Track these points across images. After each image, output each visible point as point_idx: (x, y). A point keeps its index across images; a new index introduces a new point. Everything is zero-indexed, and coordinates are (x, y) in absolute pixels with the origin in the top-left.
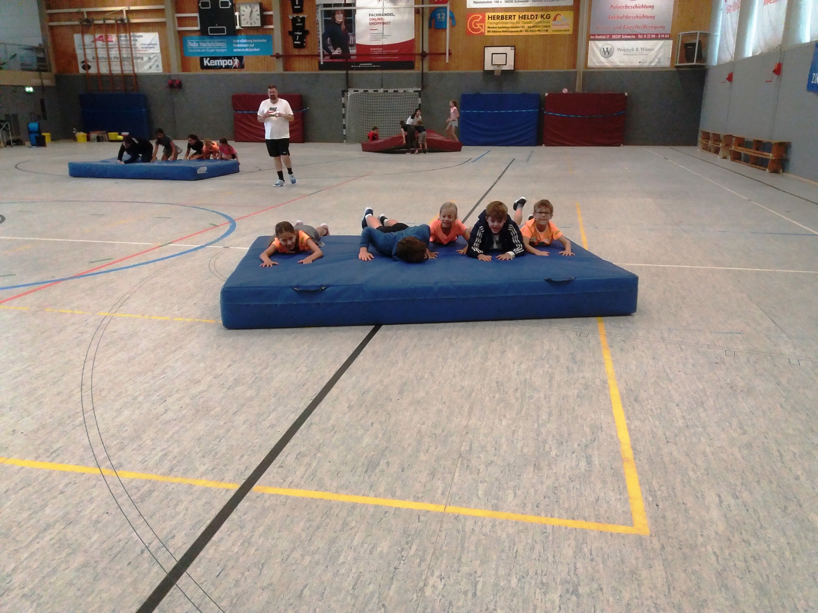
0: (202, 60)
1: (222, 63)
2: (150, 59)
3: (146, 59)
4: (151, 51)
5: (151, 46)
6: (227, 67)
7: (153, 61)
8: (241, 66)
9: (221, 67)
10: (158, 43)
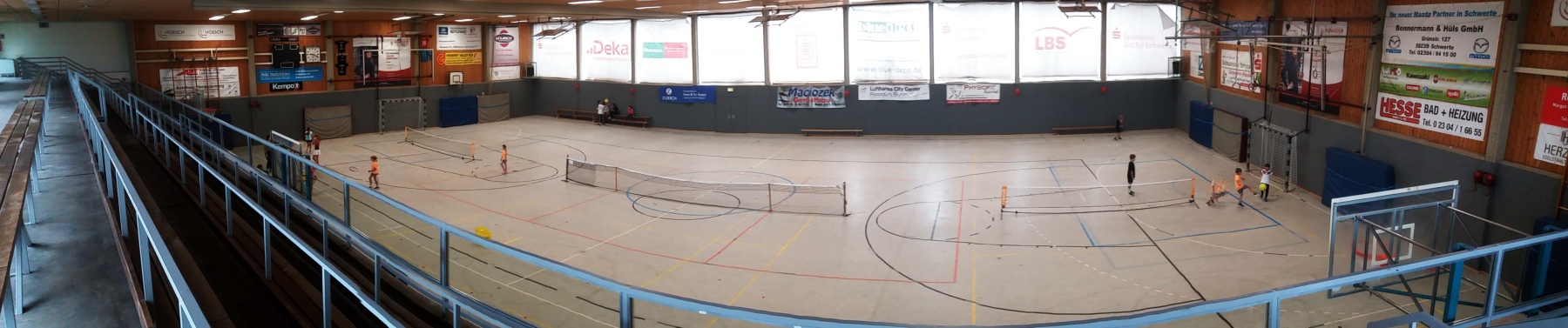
0: (271, 86)
1: (287, 87)
2: (230, 86)
3: (226, 86)
4: (230, 80)
5: (231, 76)
6: (291, 89)
7: (232, 88)
8: (301, 88)
9: (285, 90)
10: (237, 74)
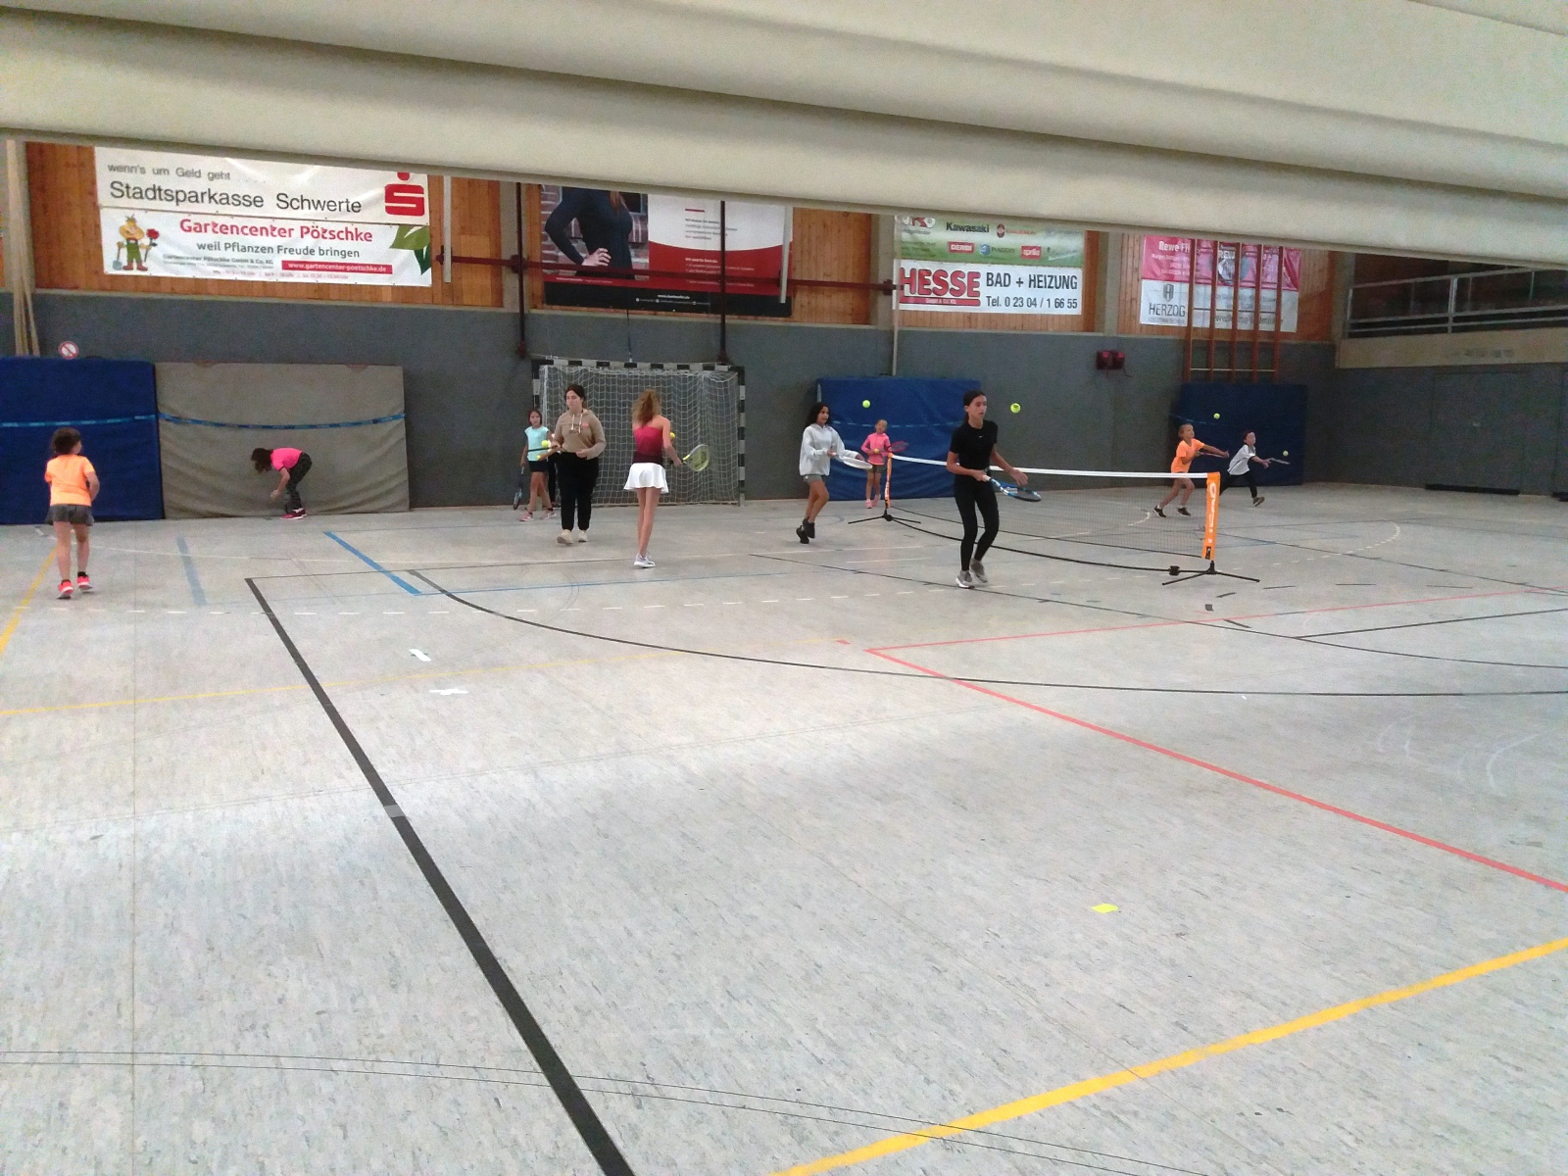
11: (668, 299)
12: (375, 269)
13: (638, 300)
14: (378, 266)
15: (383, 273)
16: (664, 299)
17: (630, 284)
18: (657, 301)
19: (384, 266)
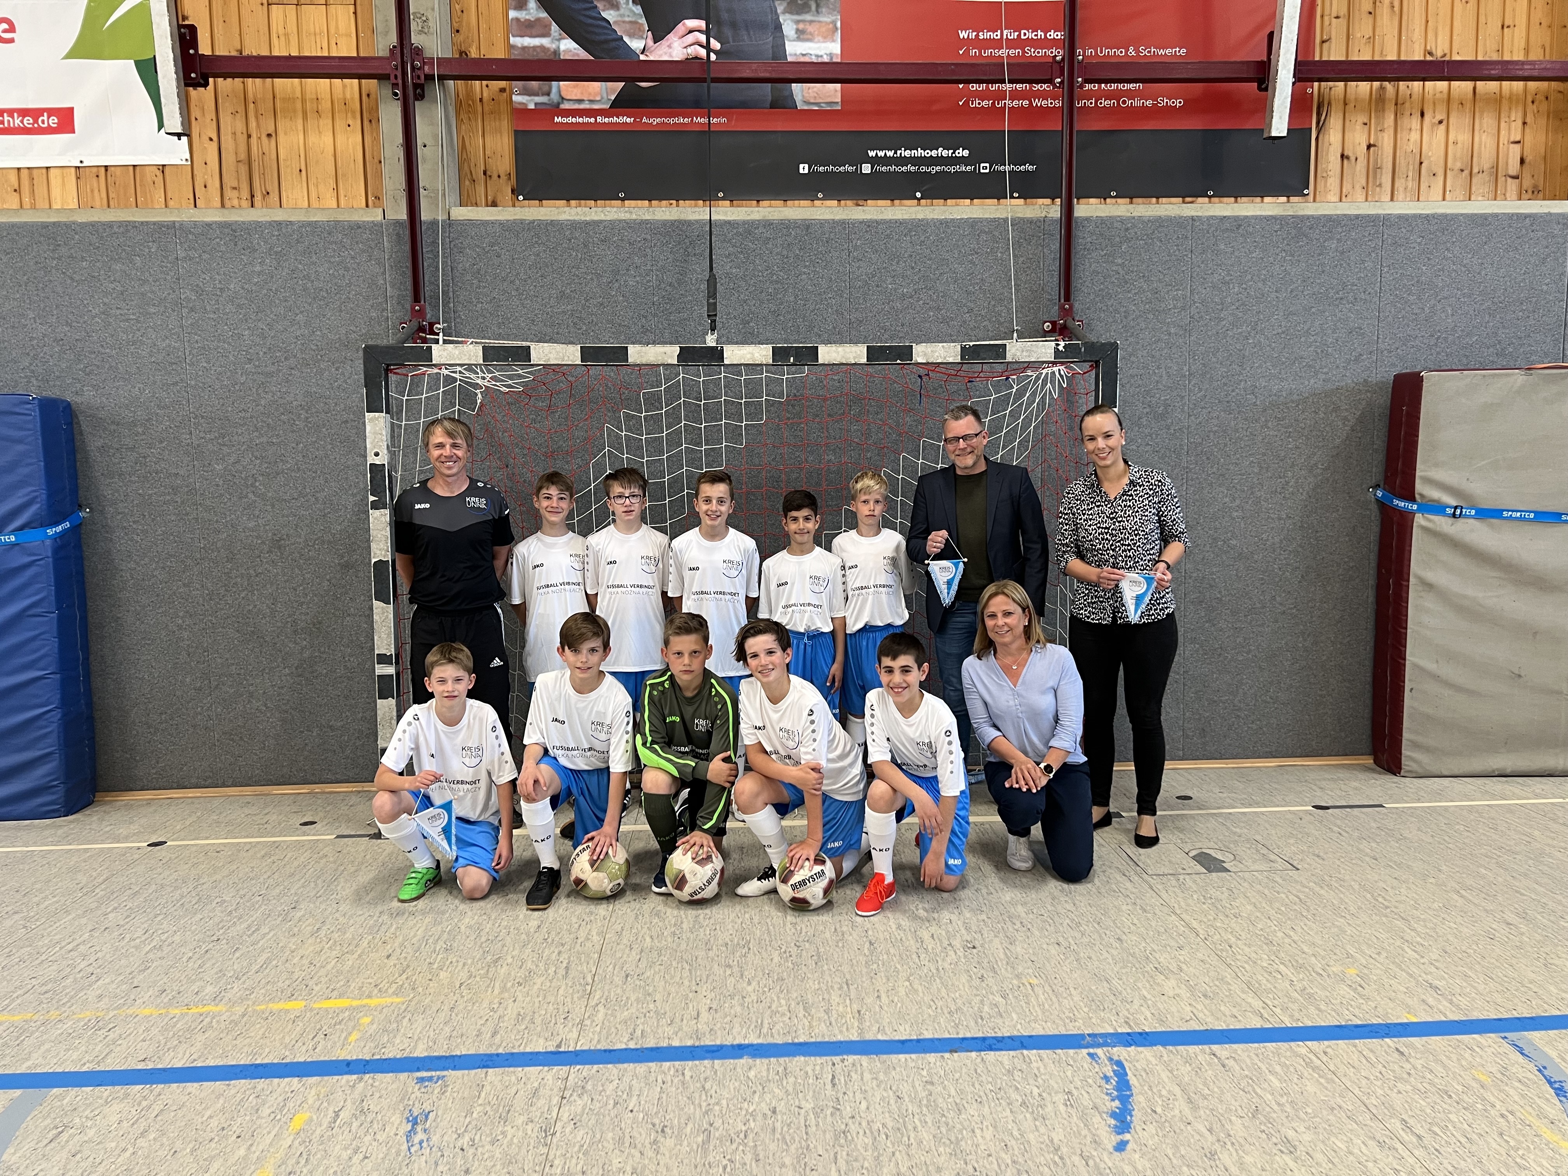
11: (904, 161)
12: (28, 121)
13: (804, 169)
14: (36, 113)
15: (49, 131)
16: (886, 161)
17: (779, 124)
18: (866, 169)
19: (51, 112)
